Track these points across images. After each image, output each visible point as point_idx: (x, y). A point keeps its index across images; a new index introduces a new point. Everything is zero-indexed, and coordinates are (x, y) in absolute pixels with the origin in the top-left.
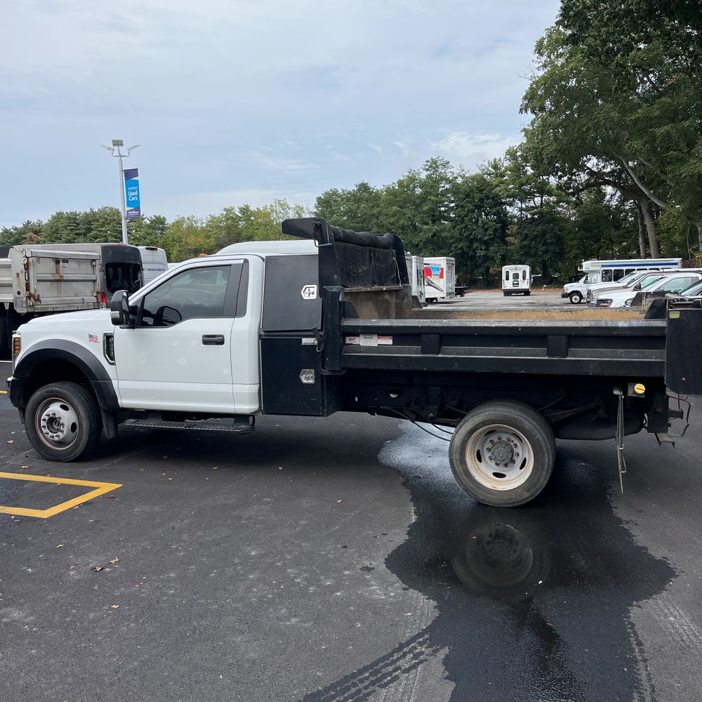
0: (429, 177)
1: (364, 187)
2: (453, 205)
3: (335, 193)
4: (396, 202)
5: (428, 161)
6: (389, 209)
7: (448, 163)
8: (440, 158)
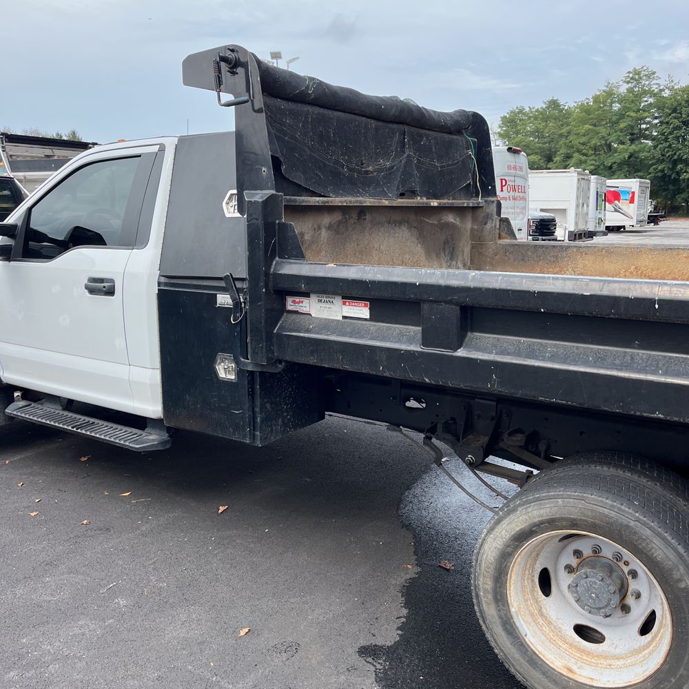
0: (630, 90)
1: (554, 104)
2: (656, 121)
3: (521, 111)
4: (590, 119)
5: (629, 72)
6: (581, 128)
7: (654, 73)
8: (645, 68)
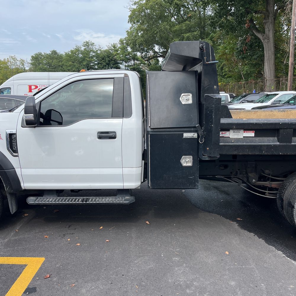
0: (85, 49)
1: (54, 52)
2: (96, 63)
3: (40, 54)
4: (71, 60)
5: (84, 42)
6: (68, 63)
7: (94, 44)
8: (90, 41)
